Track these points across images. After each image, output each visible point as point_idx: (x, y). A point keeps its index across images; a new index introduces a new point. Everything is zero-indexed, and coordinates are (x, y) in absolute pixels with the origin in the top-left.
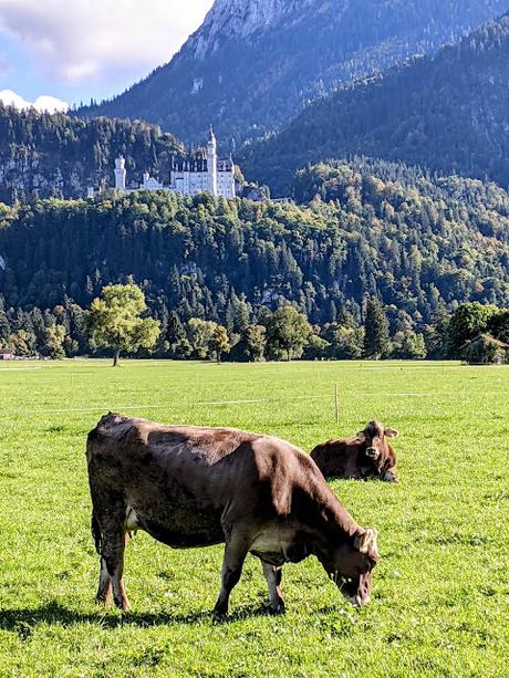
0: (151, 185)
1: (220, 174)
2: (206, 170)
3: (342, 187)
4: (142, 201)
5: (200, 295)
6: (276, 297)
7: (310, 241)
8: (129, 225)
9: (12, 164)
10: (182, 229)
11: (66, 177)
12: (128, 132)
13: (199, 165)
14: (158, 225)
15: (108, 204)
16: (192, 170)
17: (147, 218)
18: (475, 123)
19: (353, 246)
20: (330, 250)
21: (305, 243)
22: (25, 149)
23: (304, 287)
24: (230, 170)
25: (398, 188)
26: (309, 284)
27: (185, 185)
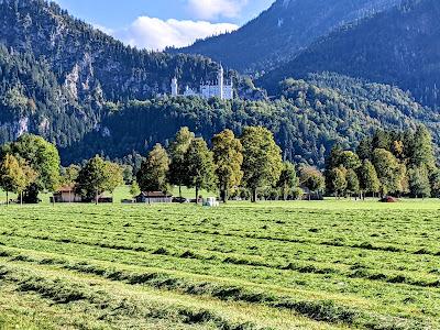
0: (189, 91)
1: (225, 86)
2: (218, 84)
3: (296, 92)
4: (177, 102)
9: (133, 78)
10: (195, 116)
11: (160, 85)
12: (194, 61)
13: (215, 82)
14: (183, 114)
15: (160, 103)
16: (211, 84)
17: (178, 110)
18: (396, 53)
19: (283, 124)
22: (140, 71)
24: (230, 84)
25: (327, 92)
27: (207, 91)
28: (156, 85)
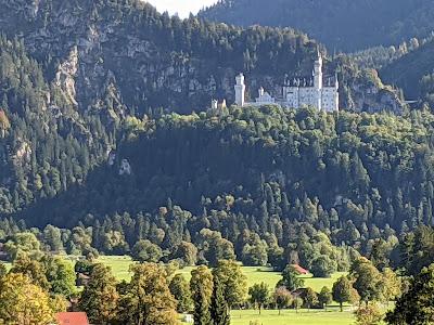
1: (325, 89)
2: (313, 85)
4: (243, 117)
5: (279, 200)
6: (345, 200)
7: (381, 153)
8: (228, 138)
10: (272, 143)
12: (277, 40)
13: (308, 81)
14: (252, 138)
16: (301, 85)
17: (244, 133)
20: (398, 161)
21: (377, 154)
23: (371, 193)
24: (334, 86)
26: (376, 190)
27: (294, 97)
28: (213, 81)
